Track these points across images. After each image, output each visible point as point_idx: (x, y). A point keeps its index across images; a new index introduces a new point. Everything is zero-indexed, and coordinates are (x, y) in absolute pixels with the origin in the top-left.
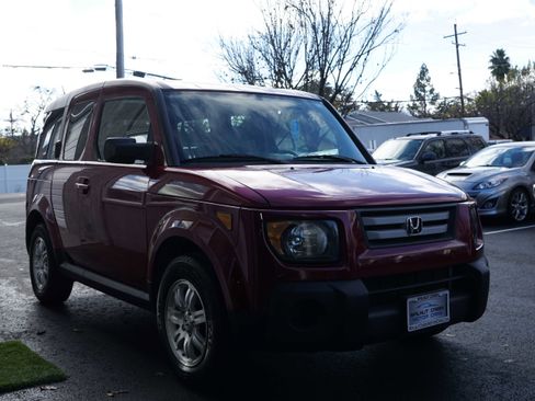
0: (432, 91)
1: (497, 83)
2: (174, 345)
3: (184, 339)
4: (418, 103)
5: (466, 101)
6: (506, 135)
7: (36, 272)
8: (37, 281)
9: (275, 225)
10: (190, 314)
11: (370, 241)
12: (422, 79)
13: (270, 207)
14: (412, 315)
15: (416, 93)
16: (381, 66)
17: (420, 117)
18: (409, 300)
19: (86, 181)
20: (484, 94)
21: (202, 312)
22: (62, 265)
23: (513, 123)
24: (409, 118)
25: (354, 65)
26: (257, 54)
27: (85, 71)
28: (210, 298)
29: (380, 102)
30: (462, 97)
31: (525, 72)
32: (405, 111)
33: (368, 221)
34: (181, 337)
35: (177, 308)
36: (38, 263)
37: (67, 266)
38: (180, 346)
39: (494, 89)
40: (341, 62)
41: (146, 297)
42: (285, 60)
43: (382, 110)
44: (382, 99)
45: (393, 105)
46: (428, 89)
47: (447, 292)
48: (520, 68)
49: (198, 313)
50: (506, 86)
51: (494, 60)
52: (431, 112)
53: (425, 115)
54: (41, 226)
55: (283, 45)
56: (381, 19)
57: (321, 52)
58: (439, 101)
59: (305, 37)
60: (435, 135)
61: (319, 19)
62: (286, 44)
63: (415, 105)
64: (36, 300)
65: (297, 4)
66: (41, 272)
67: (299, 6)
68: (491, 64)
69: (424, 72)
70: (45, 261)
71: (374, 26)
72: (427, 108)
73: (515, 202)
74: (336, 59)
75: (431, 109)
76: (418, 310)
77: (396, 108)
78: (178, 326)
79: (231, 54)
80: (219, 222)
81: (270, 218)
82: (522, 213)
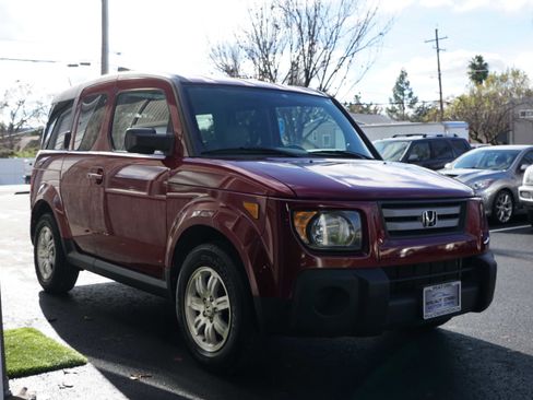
0: (410, 95)
1: (476, 88)
2: (194, 331)
3: (204, 326)
4: (396, 107)
5: (445, 106)
6: (484, 140)
7: (40, 261)
8: (42, 271)
9: (301, 214)
10: (212, 301)
11: (390, 232)
12: (401, 82)
13: (297, 198)
14: (427, 303)
15: (396, 96)
16: (365, 68)
17: (398, 120)
18: (425, 289)
19: (100, 171)
20: (461, 99)
21: (226, 298)
22: (71, 255)
23: (491, 128)
24: (387, 121)
25: (339, 66)
26: (243, 53)
27: (70, 66)
28: (235, 285)
29: (359, 104)
30: (441, 101)
31: (504, 79)
32: (384, 113)
33: (388, 213)
34: (201, 323)
35: (198, 295)
36: (43, 253)
37: (74, 255)
38: (202, 331)
39: (473, 95)
40: (325, 63)
41: (164, 284)
42: (270, 59)
43: (361, 112)
44: (361, 101)
45: (372, 108)
46: (407, 92)
47: (460, 283)
48: (499, 74)
49: (221, 299)
50: (484, 93)
51: (473, 66)
52: (410, 115)
53: (404, 118)
54: (46, 215)
55: (268, 45)
56: (366, 22)
57: (306, 53)
58: (417, 105)
59: (291, 37)
60: (420, 138)
61: (305, 20)
62: (271, 44)
63: (393, 108)
64: (41, 289)
65: (283, 4)
66: (47, 262)
67: (286, 7)
68: (470, 70)
69: (403, 75)
70: (52, 249)
71: (360, 28)
72: (406, 111)
73: (499, 204)
74: (322, 59)
75: (410, 112)
76: (433, 299)
77: (376, 111)
78: (198, 313)
79: (217, 53)
80: (245, 211)
81: (297, 208)
82: (506, 215)
